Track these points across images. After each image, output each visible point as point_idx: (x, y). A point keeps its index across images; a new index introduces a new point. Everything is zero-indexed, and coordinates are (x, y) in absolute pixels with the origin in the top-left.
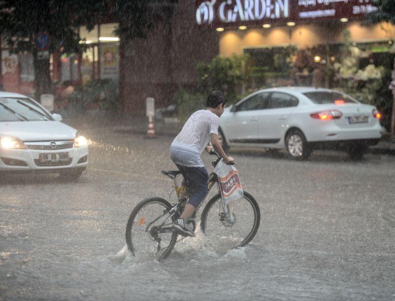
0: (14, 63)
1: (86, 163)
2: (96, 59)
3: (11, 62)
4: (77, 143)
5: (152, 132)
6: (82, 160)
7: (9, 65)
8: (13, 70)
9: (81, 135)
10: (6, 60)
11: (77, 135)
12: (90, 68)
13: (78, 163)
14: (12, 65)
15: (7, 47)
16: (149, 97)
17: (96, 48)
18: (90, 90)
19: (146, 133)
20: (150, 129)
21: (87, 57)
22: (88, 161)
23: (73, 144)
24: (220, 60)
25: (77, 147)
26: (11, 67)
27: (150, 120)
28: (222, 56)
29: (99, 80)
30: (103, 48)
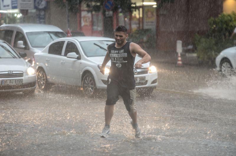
0: (89, 19)
1: (156, 84)
2: (141, 16)
3: (87, 18)
4: (151, 70)
5: (180, 62)
6: (154, 82)
7: (86, 20)
8: (88, 24)
9: (152, 65)
10: (84, 17)
11: (150, 65)
12: (137, 22)
13: (151, 84)
14: (88, 20)
15: (86, 9)
16: (178, 40)
17: (141, 10)
18: (138, 36)
19: (176, 63)
20: (179, 61)
21: (135, 15)
22: (157, 82)
23: (148, 71)
24: (224, 15)
25: (151, 73)
26: (87, 22)
27: (179, 55)
28: (224, 13)
29: (143, 29)
30: (146, 9)
